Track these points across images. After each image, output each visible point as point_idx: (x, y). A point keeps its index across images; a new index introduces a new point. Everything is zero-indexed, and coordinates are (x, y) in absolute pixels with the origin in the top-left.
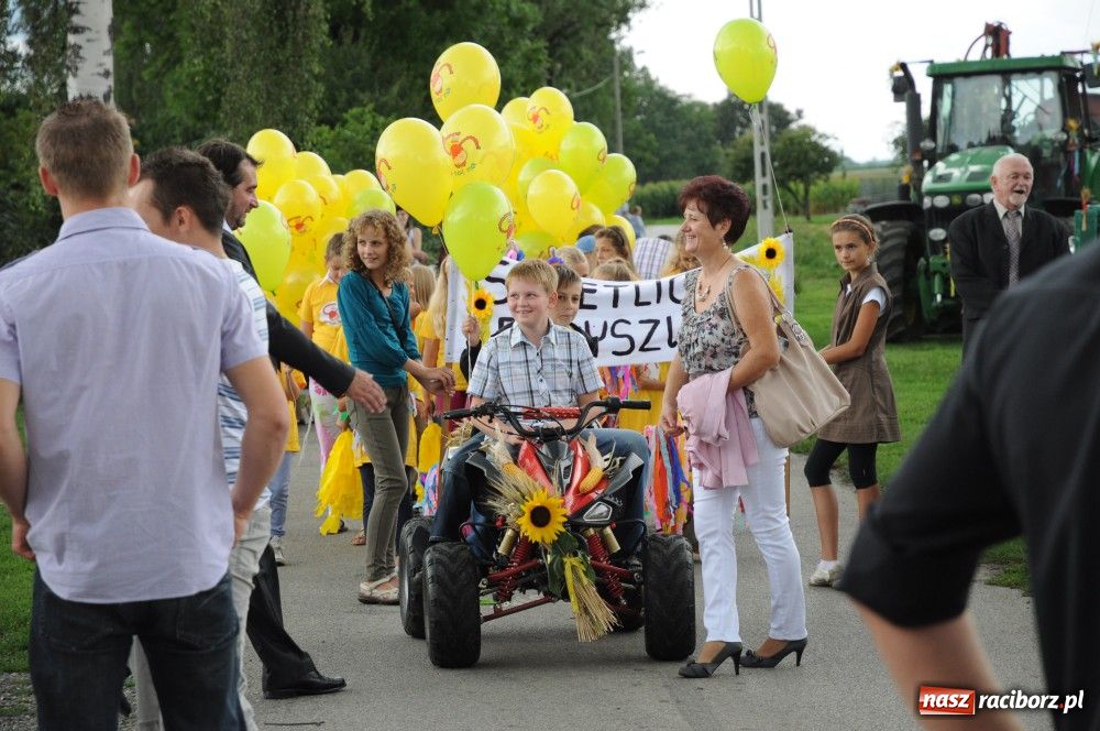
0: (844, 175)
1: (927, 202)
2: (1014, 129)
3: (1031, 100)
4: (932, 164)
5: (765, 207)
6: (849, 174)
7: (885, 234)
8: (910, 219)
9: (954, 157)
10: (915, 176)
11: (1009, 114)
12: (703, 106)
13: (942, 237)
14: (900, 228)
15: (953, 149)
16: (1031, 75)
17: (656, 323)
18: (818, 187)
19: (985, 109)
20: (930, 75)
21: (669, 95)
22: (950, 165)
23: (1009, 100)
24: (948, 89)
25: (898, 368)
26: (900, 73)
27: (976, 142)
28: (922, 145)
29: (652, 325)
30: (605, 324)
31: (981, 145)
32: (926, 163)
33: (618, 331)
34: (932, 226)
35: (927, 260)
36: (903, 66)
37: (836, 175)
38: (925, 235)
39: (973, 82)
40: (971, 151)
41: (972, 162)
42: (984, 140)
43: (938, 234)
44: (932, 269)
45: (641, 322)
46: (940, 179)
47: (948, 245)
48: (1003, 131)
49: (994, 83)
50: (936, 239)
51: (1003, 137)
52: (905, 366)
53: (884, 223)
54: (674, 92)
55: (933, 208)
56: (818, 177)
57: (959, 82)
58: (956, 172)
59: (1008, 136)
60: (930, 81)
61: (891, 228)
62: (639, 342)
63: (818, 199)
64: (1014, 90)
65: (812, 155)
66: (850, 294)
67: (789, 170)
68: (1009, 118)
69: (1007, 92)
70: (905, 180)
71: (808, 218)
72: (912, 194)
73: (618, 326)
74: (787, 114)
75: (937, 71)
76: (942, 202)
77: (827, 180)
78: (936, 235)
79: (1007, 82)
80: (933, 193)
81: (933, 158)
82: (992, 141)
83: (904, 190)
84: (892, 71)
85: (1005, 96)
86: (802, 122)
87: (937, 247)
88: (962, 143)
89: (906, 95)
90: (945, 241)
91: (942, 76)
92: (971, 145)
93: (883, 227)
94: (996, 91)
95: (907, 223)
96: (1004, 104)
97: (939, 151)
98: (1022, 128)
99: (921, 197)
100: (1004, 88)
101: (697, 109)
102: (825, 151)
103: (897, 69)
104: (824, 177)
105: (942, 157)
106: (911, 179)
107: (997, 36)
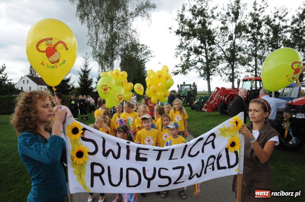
17: (183, 168)
24: (181, 86)
27: (183, 91)
28: (180, 91)
29: (180, 170)
36: (178, 85)
45: (174, 169)
68: (186, 89)
79: (185, 86)
107: (184, 83)
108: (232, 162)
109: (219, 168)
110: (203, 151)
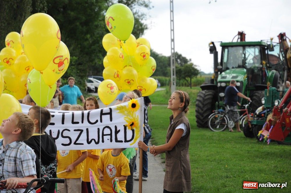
0: (201, 77)
1: (219, 85)
2: (246, 63)
3: (252, 55)
4: (221, 73)
5: (174, 84)
6: (202, 76)
7: (206, 94)
8: (214, 90)
9: (228, 71)
10: (216, 76)
11: (245, 59)
12: (165, 57)
13: (223, 96)
14: (210, 92)
15: (228, 69)
16: (251, 47)
17: (82, 131)
18: (194, 80)
19: (237, 57)
20: (221, 46)
21: (156, 54)
22: (226, 74)
23: (245, 55)
24: (226, 50)
25: (208, 138)
26: (212, 45)
27: (234, 67)
28: (218, 67)
29: (79, 132)
30: (59, 131)
31: (236, 68)
32: (219, 73)
33: (64, 135)
34: (220, 92)
35: (219, 102)
36: (213, 43)
37: (199, 76)
38: (218, 95)
39: (234, 48)
40: (233, 69)
41: (233, 73)
42: (237, 66)
43: (222, 94)
44: (220, 105)
45: (75, 130)
46: (223, 77)
47: (225, 98)
48: (243, 64)
49: (240, 49)
50: (221, 96)
51: (243, 65)
52: (210, 137)
53: (206, 91)
54: (157, 53)
55: (221, 87)
56: (194, 77)
57: (230, 48)
58: (228, 76)
59: (244, 65)
60: (221, 48)
61: (208, 92)
62: (74, 140)
63: (194, 82)
64: (246, 52)
65: (192, 71)
66: (172, 124)
67: (186, 74)
68: (245, 60)
69: (244, 52)
70: (213, 78)
71: (191, 88)
72: (215, 82)
73: (64, 132)
74: (187, 60)
75: (223, 45)
76: (223, 85)
77: (196, 77)
78: (221, 95)
79: (244, 49)
80: (221, 82)
81: (221, 71)
82: (239, 67)
83: (212, 81)
84: (209, 44)
85: (244, 53)
86: (191, 62)
87: (222, 98)
88: (230, 67)
89: (214, 52)
90: (224, 97)
91: (225, 46)
92: (233, 68)
93: (205, 92)
94: (241, 52)
95: (213, 91)
96: (243, 56)
97: (223, 69)
98: (249, 63)
99: (217, 83)
100: (243, 51)
101: (163, 58)
102: (196, 70)
103: (211, 44)
104: (195, 76)
105: (224, 71)
106: (214, 77)
107: (242, 35)
108: (129, 137)
109: (117, 141)
110: (101, 121)
